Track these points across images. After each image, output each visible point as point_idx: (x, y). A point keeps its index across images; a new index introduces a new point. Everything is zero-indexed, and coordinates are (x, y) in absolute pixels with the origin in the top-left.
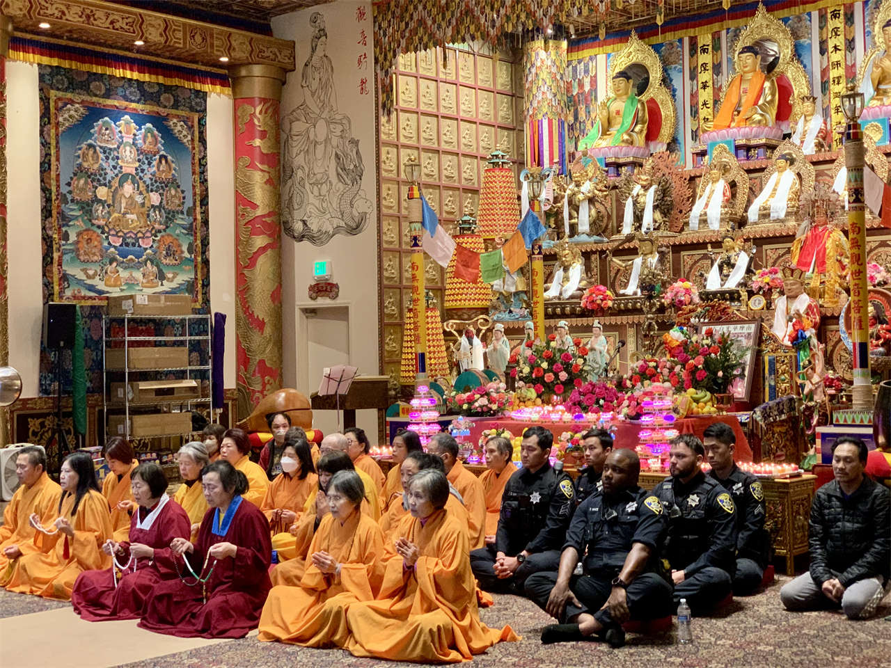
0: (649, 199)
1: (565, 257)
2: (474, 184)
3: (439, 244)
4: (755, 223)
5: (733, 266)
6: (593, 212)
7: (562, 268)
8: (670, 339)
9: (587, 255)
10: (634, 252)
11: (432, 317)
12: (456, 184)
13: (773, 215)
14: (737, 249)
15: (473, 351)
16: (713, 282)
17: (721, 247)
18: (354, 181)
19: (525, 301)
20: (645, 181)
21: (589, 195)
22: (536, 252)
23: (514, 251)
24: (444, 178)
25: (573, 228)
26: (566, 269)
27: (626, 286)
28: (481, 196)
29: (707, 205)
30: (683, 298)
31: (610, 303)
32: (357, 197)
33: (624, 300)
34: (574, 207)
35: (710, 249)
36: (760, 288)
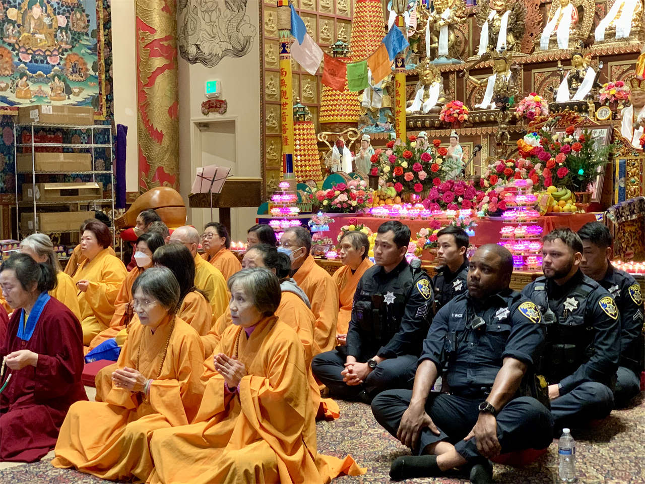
0: (503, 23)
1: (426, 76)
2: (347, 14)
3: (307, 51)
4: (601, 42)
5: (581, 80)
6: (452, 37)
7: (423, 86)
8: (524, 144)
9: (445, 75)
10: (489, 71)
11: (307, 129)
12: (331, 14)
13: (619, 35)
14: (585, 65)
15: (343, 159)
16: (563, 95)
17: (570, 64)
18: (240, 8)
19: (390, 117)
20: (500, 6)
21: (449, 21)
22: (399, 65)
23: (378, 63)
24: (320, 8)
25: (434, 52)
26: (427, 87)
27: (480, 101)
28: (353, 25)
29: (556, 27)
30: (533, 111)
31: (466, 117)
32: (243, 23)
33: (478, 113)
34: (436, 33)
35: (560, 65)
36: (607, 100)
